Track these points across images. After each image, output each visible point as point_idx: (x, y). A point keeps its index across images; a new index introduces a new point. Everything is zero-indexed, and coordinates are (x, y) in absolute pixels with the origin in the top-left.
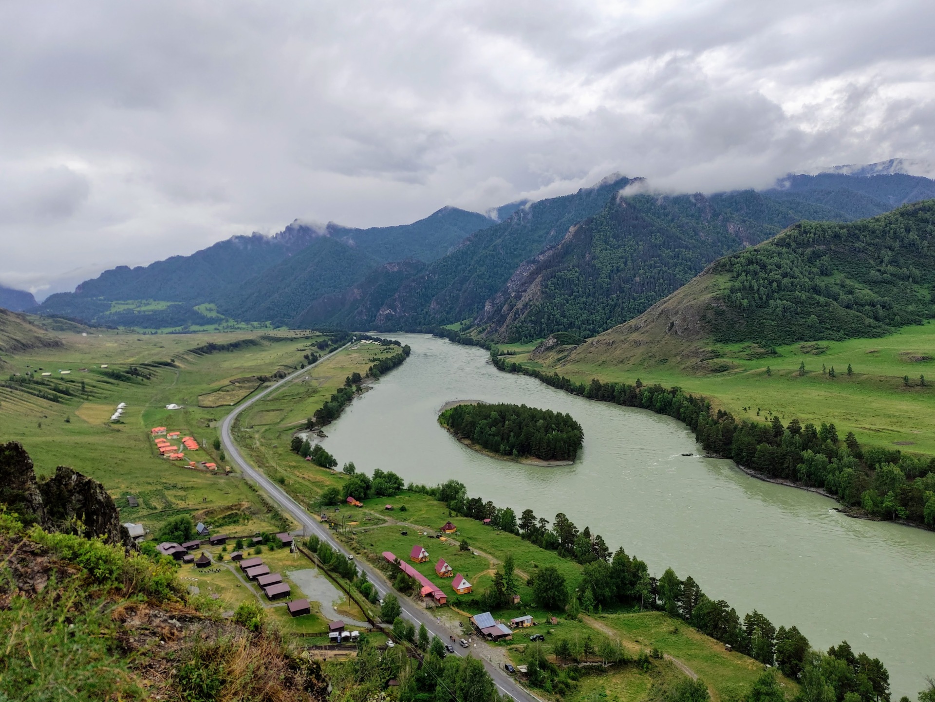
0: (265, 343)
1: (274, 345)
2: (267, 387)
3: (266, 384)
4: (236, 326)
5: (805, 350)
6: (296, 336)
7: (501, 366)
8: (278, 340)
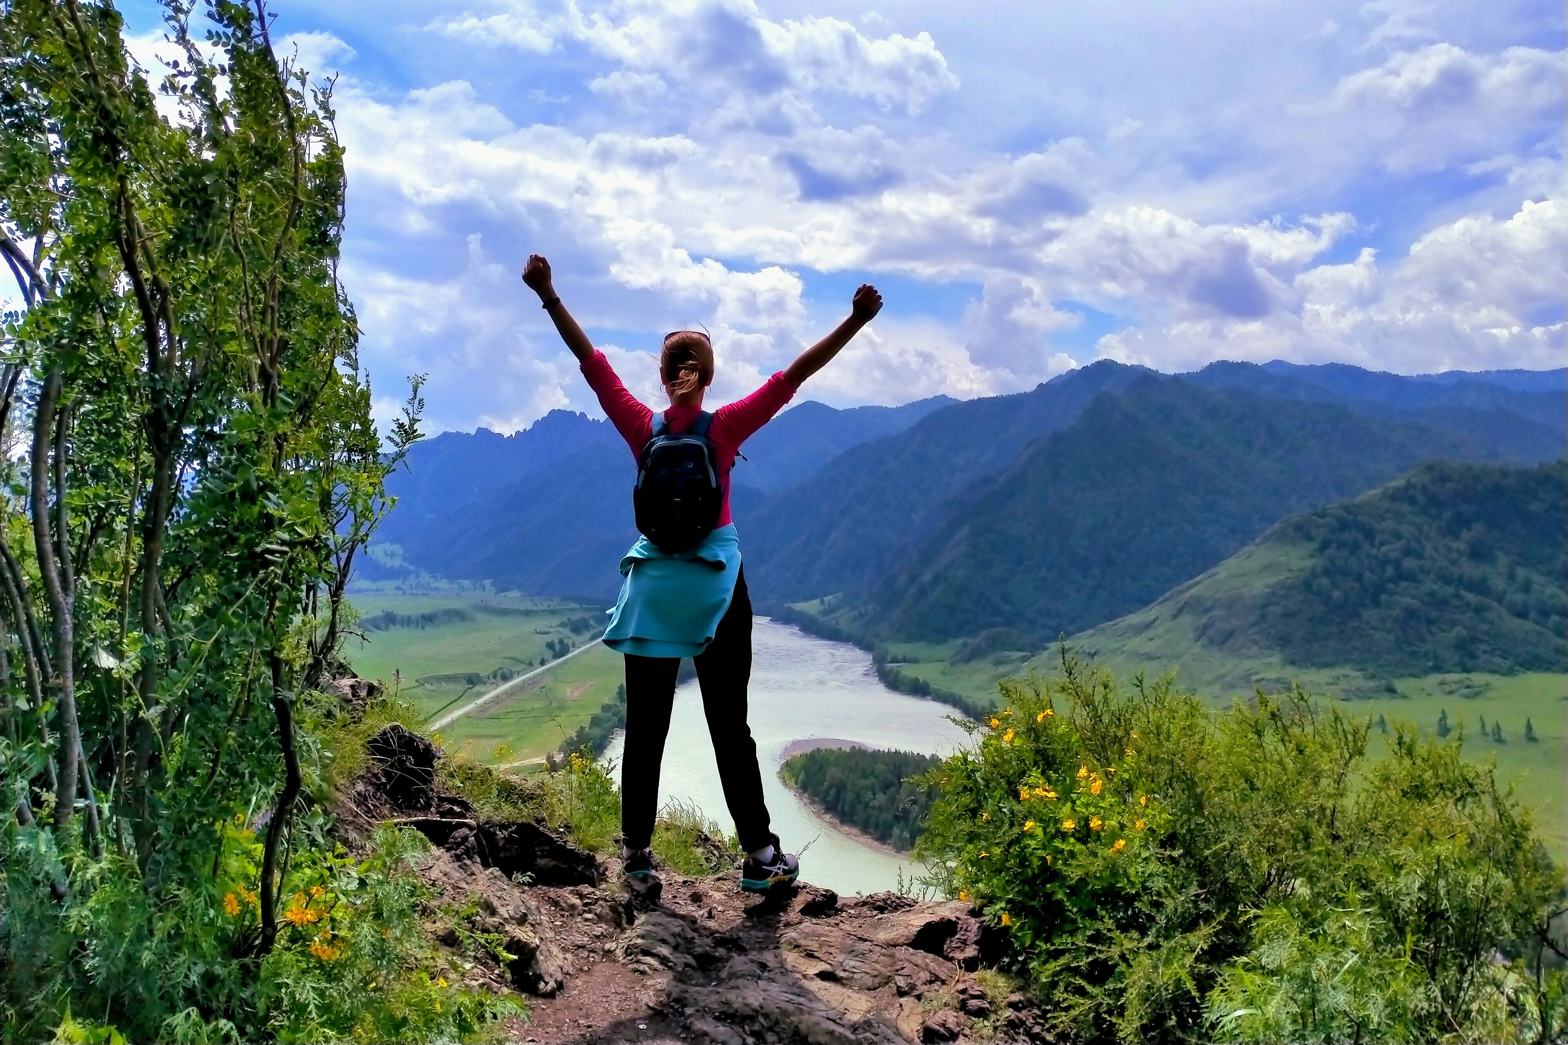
0: (481, 617)
1: (498, 621)
2: (480, 695)
3: (478, 688)
4: (433, 585)
5: (1447, 689)
6: (535, 608)
7: (894, 683)
8: (504, 612)
